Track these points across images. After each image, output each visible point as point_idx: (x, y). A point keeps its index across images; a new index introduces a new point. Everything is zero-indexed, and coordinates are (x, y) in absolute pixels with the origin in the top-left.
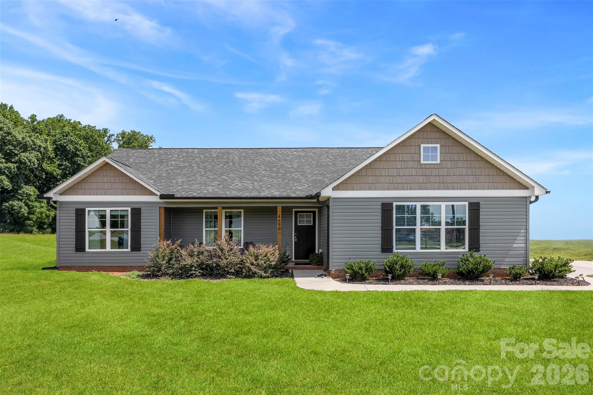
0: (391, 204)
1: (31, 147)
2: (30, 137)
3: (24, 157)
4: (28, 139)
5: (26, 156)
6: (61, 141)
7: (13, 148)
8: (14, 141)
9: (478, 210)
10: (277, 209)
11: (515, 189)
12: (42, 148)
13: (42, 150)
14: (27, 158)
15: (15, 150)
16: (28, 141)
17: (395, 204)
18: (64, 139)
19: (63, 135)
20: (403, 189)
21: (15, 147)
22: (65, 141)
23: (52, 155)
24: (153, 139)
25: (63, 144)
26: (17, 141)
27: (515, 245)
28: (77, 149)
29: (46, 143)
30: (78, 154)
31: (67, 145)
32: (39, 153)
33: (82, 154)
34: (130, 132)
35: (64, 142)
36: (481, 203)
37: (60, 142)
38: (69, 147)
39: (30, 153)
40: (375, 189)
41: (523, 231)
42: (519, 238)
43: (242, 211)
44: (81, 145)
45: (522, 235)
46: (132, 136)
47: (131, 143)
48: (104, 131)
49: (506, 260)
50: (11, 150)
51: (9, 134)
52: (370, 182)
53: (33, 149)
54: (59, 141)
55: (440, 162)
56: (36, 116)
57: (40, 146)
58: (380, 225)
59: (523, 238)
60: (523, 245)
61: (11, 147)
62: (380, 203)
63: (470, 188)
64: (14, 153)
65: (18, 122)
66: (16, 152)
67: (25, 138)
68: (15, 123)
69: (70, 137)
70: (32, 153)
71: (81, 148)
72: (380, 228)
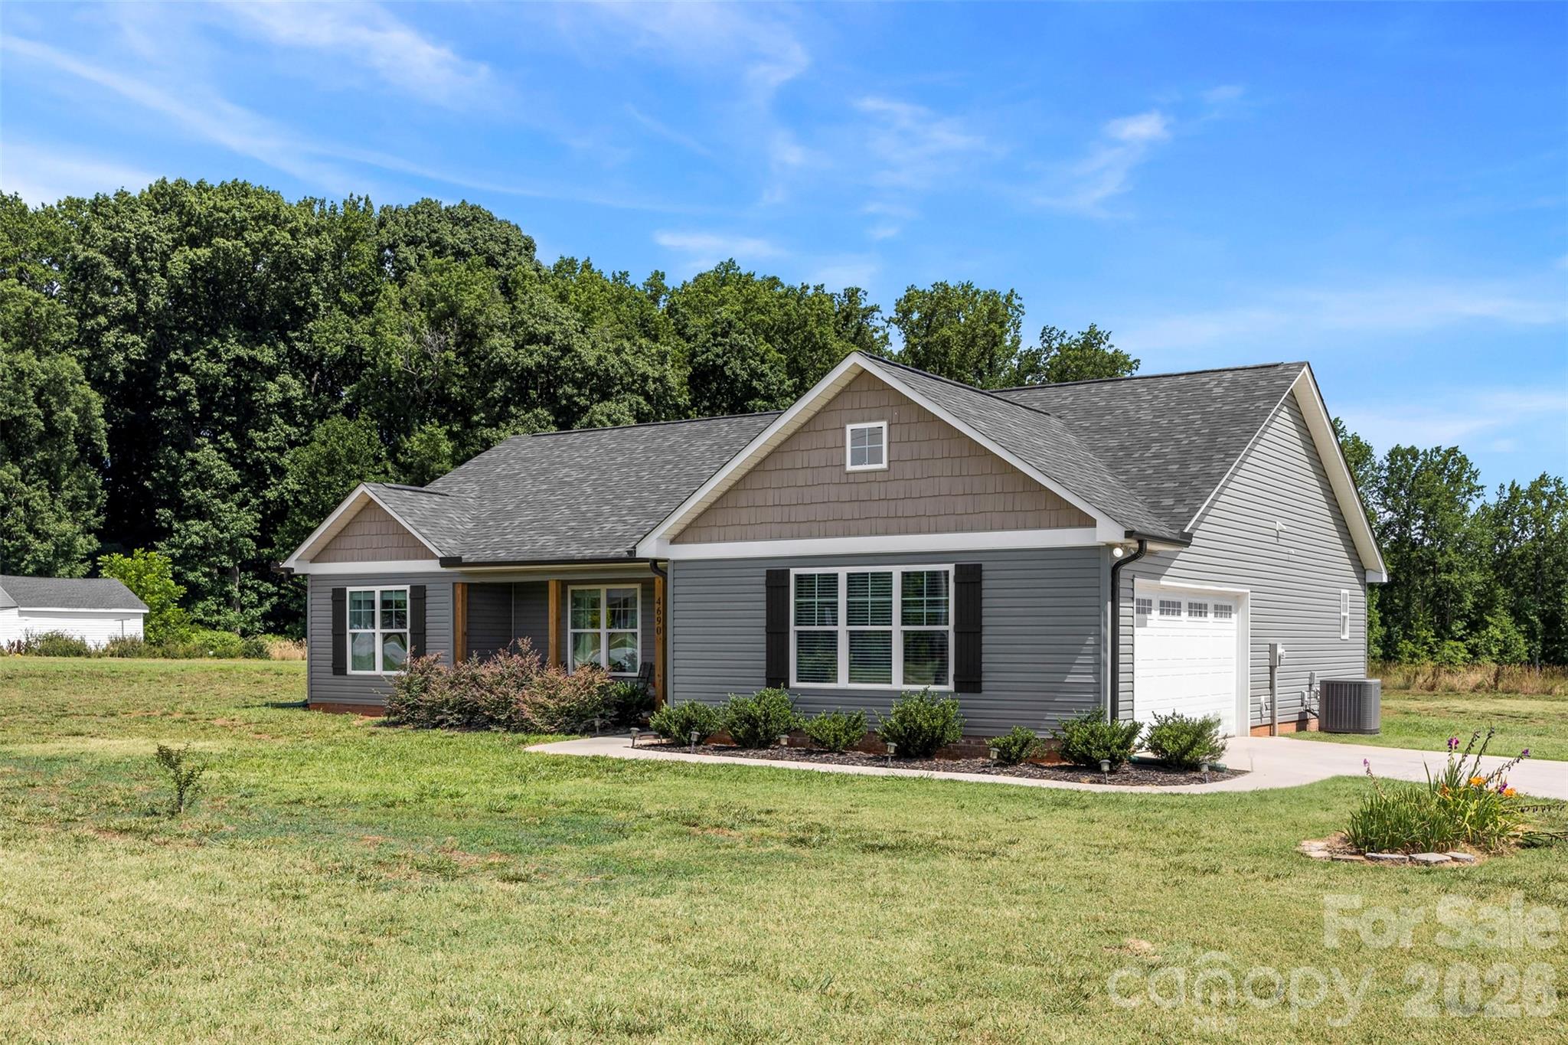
0: (786, 573)
1: (621, 384)
2: (618, 351)
3: (602, 414)
4: (612, 359)
5: (606, 411)
6: (708, 351)
7: (575, 391)
8: (577, 370)
9: (978, 582)
10: (654, 583)
11: (1070, 526)
12: (650, 381)
13: (651, 386)
14: (609, 416)
15: (579, 395)
16: (613, 366)
17: (793, 572)
18: (716, 346)
19: (712, 334)
20: (810, 536)
21: (579, 388)
22: (720, 350)
23: (684, 400)
24: (1016, 302)
25: (714, 361)
26: (583, 368)
27: (1070, 679)
28: (754, 374)
29: (662, 364)
30: (755, 388)
31: (726, 363)
32: (641, 399)
33: (766, 388)
34: (932, 289)
35: (717, 355)
36: (985, 566)
37: (704, 357)
38: (731, 368)
39: (618, 402)
40: (754, 539)
41: (1091, 640)
42: (1080, 659)
43: (638, 586)
44: (766, 357)
45: (1089, 649)
46: (938, 304)
47: (935, 331)
48: (850, 297)
49: (1050, 716)
50: (572, 396)
51: (566, 350)
52: (745, 521)
53: (627, 389)
54: (703, 353)
55: (889, 466)
56: (663, 275)
57: (645, 378)
58: (764, 622)
59: (1090, 659)
60: (1091, 679)
61: (569, 389)
62: (763, 572)
63: (959, 529)
64: (576, 404)
65: (594, 309)
66: (582, 401)
67: (606, 358)
68: (586, 313)
69: (735, 335)
70: (624, 400)
71: (765, 368)
72: (763, 631)
